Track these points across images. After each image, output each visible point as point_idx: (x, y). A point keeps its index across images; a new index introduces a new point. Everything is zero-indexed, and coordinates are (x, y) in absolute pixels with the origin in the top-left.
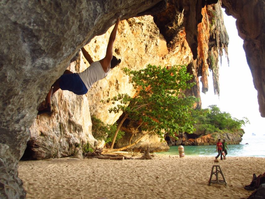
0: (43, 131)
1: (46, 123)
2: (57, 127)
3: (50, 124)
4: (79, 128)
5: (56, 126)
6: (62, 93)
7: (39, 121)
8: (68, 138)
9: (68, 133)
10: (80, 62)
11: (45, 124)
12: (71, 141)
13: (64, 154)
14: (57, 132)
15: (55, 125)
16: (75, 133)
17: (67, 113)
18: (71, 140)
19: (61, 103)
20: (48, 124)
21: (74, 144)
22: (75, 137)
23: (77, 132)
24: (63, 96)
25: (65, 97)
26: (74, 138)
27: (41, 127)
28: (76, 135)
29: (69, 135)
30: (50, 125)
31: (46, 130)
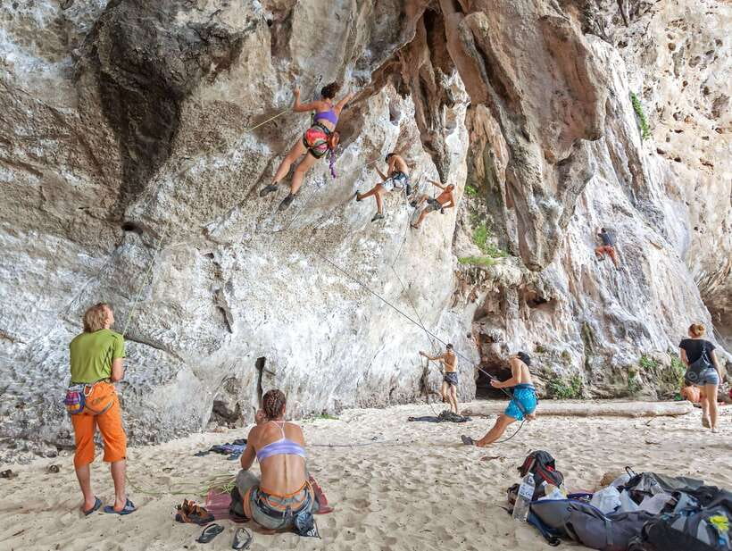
0: (541, 341)
1: (545, 325)
2: (575, 330)
3: (554, 326)
4: (631, 330)
5: (573, 329)
6: (570, 258)
7: (531, 323)
8: (607, 354)
9: (606, 343)
10: (643, 167)
11: (544, 327)
12: (615, 362)
13: (601, 392)
14: (575, 343)
15: (569, 328)
16: (624, 343)
17: (598, 298)
18: (614, 359)
19: (576, 279)
20: (549, 327)
21: (623, 367)
22: (624, 351)
23: (628, 338)
24: (573, 264)
25: (580, 264)
26: (621, 354)
27: (535, 334)
28: (629, 346)
29: (610, 349)
30: (555, 329)
31: (547, 340)
